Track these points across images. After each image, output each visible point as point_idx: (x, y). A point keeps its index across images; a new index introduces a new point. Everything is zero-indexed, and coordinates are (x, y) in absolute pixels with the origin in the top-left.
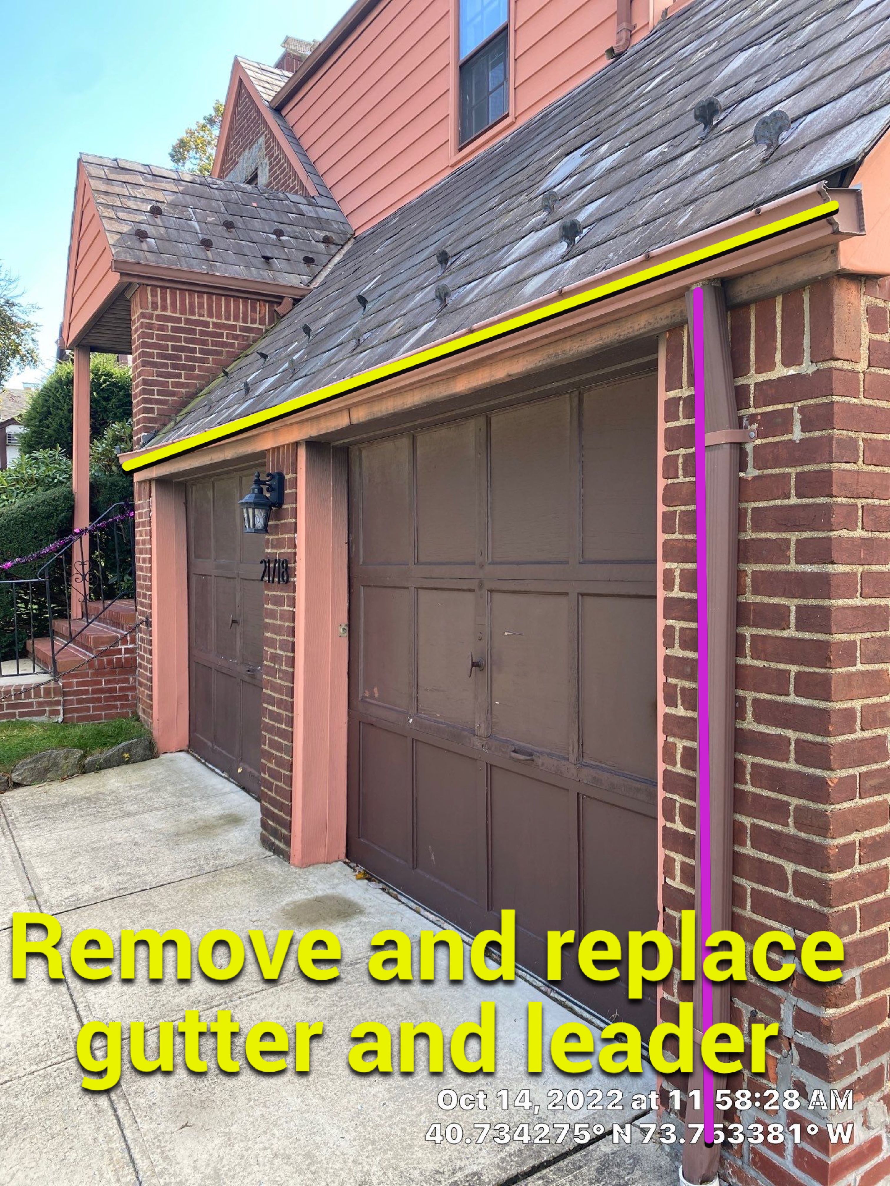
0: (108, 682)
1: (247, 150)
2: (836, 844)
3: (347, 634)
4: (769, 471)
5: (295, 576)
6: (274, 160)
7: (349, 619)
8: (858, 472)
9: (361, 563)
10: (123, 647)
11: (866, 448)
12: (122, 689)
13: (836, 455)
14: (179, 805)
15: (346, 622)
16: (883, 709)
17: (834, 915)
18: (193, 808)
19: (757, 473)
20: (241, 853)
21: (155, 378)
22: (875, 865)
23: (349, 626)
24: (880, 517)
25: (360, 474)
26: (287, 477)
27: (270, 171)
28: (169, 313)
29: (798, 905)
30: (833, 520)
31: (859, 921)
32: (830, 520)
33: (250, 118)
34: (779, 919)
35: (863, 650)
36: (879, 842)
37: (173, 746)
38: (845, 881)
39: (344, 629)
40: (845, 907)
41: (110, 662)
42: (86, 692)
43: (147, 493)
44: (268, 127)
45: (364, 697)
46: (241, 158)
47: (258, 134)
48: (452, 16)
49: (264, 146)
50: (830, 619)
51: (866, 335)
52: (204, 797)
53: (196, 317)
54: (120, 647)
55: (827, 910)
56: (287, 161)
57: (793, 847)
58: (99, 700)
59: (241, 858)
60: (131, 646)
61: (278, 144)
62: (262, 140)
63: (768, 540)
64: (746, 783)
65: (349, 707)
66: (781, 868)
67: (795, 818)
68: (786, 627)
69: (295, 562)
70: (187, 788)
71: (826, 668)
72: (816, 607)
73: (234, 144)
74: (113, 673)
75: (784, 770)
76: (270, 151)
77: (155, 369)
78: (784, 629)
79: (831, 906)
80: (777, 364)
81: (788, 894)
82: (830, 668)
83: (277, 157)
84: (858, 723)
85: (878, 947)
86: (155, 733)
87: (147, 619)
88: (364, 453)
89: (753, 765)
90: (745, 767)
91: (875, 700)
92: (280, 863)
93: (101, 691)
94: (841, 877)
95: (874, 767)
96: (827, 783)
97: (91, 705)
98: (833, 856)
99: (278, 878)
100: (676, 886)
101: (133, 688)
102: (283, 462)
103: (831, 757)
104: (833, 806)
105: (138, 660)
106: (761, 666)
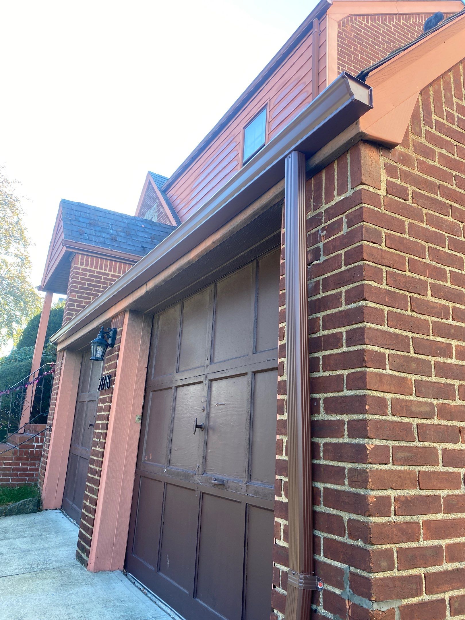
0: (23, 464)
1: (149, 211)
2: (374, 494)
3: (140, 422)
4: (331, 255)
5: (114, 384)
6: (160, 214)
7: (143, 413)
8: (382, 250)
9: (152, 378)
10: (36, 444)
11: (387, 238)
12: (31, 470)
13: (365, 236)
14: (40, 535)
15: (141, 414)
16: (409, 404)
17: (375, 551)
18: (47, 537)
19: (326, 258)
20: (61, 562)
21: (76, 299)
22: (408, 518)
23: (142, 416)
24: (399, 280)
25: (157, 329)
26: (118, 330)
27: (158, 218)
28: (89, 268)
29: (352, 546)
30: (364, 273)
31: (396, 561)
32: (362, 273)
33: (152, 196)
34: (340, 560)
35: (390, 361)
36: (410, 501)
37: (52, 505)
38: (383, 524)
39: (138, 418)
40: (384, 547)
41: (27, 452)
42: (9, 469)
43: (62, 357)
44: (159, 199)
45: (145, 460)
46: (146, 214)
47: (154, 203)
48: (241, 144)
49: (156, 208)
50: (364, 335)
51: (384, 177)
52: (56, 533)
53: (103, 271)
54: (34, 444)
55: (369, 547)
56: (166, 213)
57: (347, 501)
58: (16, 475)
59: (59, 565)
60: (41, 444)
61: (162, 207)
62: (155, 206)
63: (331, 295)
64: (319, 458)
65: (137, 467)
66: (341, 517)
67: (348, 478)
68: (340, 346)
69: (115, 376)
70: (48, 528)
71: (363, 367)
72: (357, 329)
73: (144, 208)
74: (27, 459)
75: (341, 444)
76: (159, 210)
77: (77, 294)
78: (339, 348)
79: (371, 543)
80: (335, 196)
81: (345, 538)
82: (366, 367)
83: (161, 212)
84: (389, 409)
85: (414, 587)
86: (43, 496)
87: (50, 427)
88: (161, 317)
89: (325, 444)
90: (320, 447)
91: (402, 397)
92: (81, 569)
93: (18, 469)
94: (379, 521)
95: (404, 444)
96: (366, 447)
97: (11, 478)
98: (372, 503)
99: (76, 577)
100: (281, 545)
101: (37, 470)
102: (118, 322)
103: (368, 428)
104: (371, 465)
105: (43, 453)
106: (328, 375)
